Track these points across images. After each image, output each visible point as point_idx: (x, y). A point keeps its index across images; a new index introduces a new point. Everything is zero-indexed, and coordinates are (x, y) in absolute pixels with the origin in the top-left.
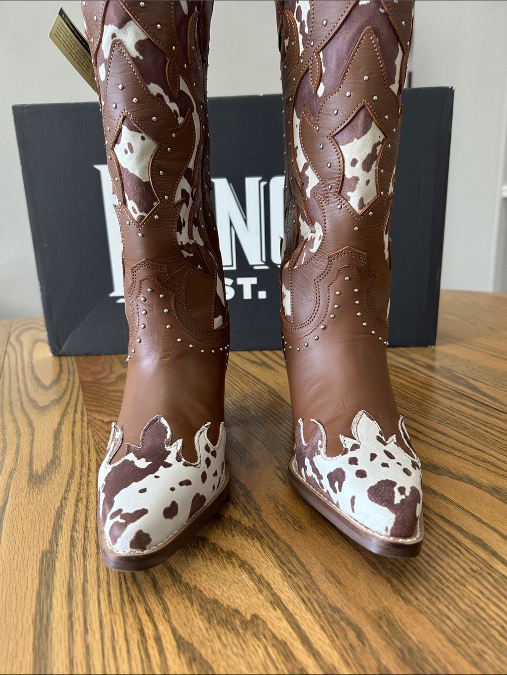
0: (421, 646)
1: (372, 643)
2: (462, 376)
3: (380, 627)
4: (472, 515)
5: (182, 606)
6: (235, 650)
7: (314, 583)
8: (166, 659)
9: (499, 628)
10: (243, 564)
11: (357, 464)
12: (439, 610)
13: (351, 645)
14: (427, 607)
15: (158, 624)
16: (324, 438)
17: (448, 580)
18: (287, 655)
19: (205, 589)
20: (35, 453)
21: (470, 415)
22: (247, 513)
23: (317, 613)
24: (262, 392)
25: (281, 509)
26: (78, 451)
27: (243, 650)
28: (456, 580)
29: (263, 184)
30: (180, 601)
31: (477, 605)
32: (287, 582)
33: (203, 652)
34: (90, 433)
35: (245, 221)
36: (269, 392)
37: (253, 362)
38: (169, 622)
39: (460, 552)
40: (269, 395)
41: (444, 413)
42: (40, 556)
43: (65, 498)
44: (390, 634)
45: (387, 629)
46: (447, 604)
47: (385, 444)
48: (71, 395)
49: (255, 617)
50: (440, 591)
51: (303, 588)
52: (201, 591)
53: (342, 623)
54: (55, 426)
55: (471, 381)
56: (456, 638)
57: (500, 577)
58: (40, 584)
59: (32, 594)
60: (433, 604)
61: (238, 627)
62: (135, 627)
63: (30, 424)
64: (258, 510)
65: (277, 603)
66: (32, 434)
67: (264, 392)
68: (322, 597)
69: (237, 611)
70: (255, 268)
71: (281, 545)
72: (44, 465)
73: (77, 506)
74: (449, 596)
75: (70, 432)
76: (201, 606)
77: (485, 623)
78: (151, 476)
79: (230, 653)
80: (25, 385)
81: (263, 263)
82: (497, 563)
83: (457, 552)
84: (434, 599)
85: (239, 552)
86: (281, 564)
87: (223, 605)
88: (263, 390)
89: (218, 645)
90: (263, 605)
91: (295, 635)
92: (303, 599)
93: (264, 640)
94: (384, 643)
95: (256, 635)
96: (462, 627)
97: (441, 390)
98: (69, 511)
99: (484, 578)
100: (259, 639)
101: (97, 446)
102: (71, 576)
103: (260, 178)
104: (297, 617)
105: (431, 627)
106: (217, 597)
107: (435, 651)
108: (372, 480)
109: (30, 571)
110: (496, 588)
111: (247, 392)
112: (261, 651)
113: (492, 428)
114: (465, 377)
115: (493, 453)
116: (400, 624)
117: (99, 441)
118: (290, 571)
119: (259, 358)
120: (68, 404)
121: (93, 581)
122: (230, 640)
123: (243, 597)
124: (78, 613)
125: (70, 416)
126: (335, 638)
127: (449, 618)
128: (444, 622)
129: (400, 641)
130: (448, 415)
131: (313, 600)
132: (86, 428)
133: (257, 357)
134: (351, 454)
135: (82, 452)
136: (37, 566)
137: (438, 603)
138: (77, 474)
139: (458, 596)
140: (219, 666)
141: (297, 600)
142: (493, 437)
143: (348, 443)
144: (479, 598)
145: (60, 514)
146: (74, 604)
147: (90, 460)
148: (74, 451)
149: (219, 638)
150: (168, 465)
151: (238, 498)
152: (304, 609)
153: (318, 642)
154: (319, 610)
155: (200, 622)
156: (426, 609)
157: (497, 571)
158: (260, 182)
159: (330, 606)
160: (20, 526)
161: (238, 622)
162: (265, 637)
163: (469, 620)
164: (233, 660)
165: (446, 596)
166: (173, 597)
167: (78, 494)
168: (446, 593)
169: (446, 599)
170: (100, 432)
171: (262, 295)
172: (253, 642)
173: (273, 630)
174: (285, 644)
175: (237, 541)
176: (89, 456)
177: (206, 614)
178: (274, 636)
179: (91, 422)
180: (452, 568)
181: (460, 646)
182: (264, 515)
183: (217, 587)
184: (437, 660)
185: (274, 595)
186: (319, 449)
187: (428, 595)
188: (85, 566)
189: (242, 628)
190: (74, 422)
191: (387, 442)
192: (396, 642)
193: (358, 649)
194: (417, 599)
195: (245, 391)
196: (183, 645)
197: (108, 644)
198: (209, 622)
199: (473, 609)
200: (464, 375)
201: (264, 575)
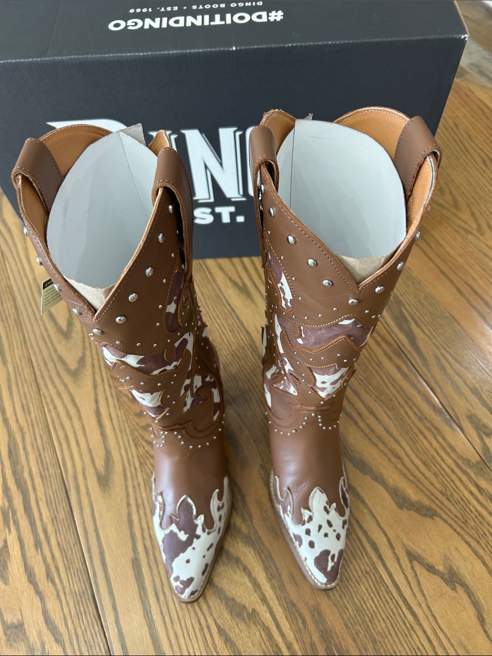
0: (331, 628)
1: (309, 627)
2: (407, 315)
3: (314, 616)
4: (376, 520)
5: (216, 603)
6: (246, 633)
7: (283, 584)
8: (214, 639)
9: (370, 616)
10: (245, 569)
11: (310, 535)
12: (344, 603)
13: (299, 629)
14: (338, 601)
15: (207, 617)
16: (292, 506)
17: (351, 580)
18: (270, 636)
19: (227, 590)
20: (91, 446)
21: (401, 388)
22: (244, 520)
23: (284, 607)
24: (246, 348)
25: (264, 514)
26: (121, 443)
27: (249, 633)
28: (356, 580)
29: (238, 134)
30: (215, 599)
31: (363, 599)
32: (269, 583)
33: (231, 636)
34: (124, 417)
35: (221, 164)
36: (251, 347)
37: (235, 284)
38: (212, 615)
39: (363, 556)
40: (251, 352)
41: (382, 383)
42: (131, 563)
43: (129, 504)
44: (318, 621)
45: (317, 618)
46: (348, 598)
47: (328, 512)
48: (91, 351)
49: (254, 610)
50: (347, 589)
51: (277, 588)
52: (225, 592)
53: (296, 614)
54: (94, 405)
55: (413, 326)
56: (348, 622)
57: (379, 577)
58: (139, 588)
59: (137, 596)
60: (341, 599)
61: (246, 618)
62: (196, 619)
63: (73, 400)
64: (251, 516)
65: (264, 600)
66: (80, 418)
67: (247, 347)
68: (287, 595)
69: (244, 606)
70: (233, 200)
71: (265, 551)
72: (103, 463)
73: (138, 512)
74: (350, 593)
75: (108, 414)
76: (226, 604)
77: (364, 612)
78: (190, 548)
79: (243, 635)
80: (46, 330)
81: (240, 196)
82: (380, 565)
83: (361, 556)
84: (343, 595)
85: (242, 558)
86: (266, 569)
87: (237, 602)
88: (246, 343)
89: (237, 631)
90: (257, 601)
91: (273, 622)
92: (277, 597)
93: (259, 626)
94: (315, 627)
95: (254, 623)
96: (353, 615)
97: (387, 342)
98: (135, 518)
99: (371, 577)
100: (257, 626)
101: (133, 436)
102: (154, 581)
103: (235, 129)
104: (274, 610)
105: (338, 615)
106: (234, 596)
107: (337, 631)
108: (317, 551)
109: (130, 577)
110: (375, 586)
111: (234, 348)
112: (258, 634)
113: (411, 408)
114: (409, 318)
115: (404, 444)
116: (324, 614)
117: (133, 429)
118: (271, 574)
119: (240, 277)
120: (93, 366)
121: (167, 585)
122: (243, 626)
123: (247, 596)
124: (165, 610)
125: (100, 389)
126: (292, 625)
127: (348, 609)
128: (345, 612)
129: (322, 626)
130: (384, 387)
131: (282, 598)
132: (118, 408)
133: (237, 272)
134: (307, 526)
135: (124, 444)
136: (132, 572)
137: (344, 598)
138: (129, 475)
139: (355, 592)
140: (239, 643)
141: (274, 597)
142: (409, 422)
143: (306, 514)
144: (365, 594)
145: (130, 522)
146: (161, 604)
147: (133, 456)
148: (118, 443)
149: (238, 625)
150: (198, 537)
151: (238, 504)
152: (278, 605)
153: (284, 627)
154: (285, 606)
155: (227, 615)
156: (337, 603)
157: (379, 572)
158: (235, 132)
159: (291, 602)
160: (111, 535)
161: (245, 615)
162: (259, 625)
163: (357, 610)
164: (245, 640)
165: (349, 593)
166: (211, 596)
167: (136, 499)
168: (349, 590)
169: (348, 595)
170: (130, 414)
171: (240, 219)
172: (254, 628)
173: (263, 619)
174: (269, 628)
175: (241, 548)
176: (131, 451)
177: (229, 609)
178: (264, 624)
179: (120, 399)
180: (356, 570)
181: (349, 628)
182: (254, 521)
183: (233, 588)
184: (338, 638)
185: (263, 594)
186: (289, 513)
187: (340, 592)
188: (159, 572)
189: (248, 619)
190: (107, 399)
191: (330, 510)
192: (321, 626)
193: (303, 631)
194: (334, 595)
195: (232, 345)
196: (221, 631)
197: (185, 632)
198: (232, 614)
199: (360, 602)
200: (410, 314)
201: (257, 577)
